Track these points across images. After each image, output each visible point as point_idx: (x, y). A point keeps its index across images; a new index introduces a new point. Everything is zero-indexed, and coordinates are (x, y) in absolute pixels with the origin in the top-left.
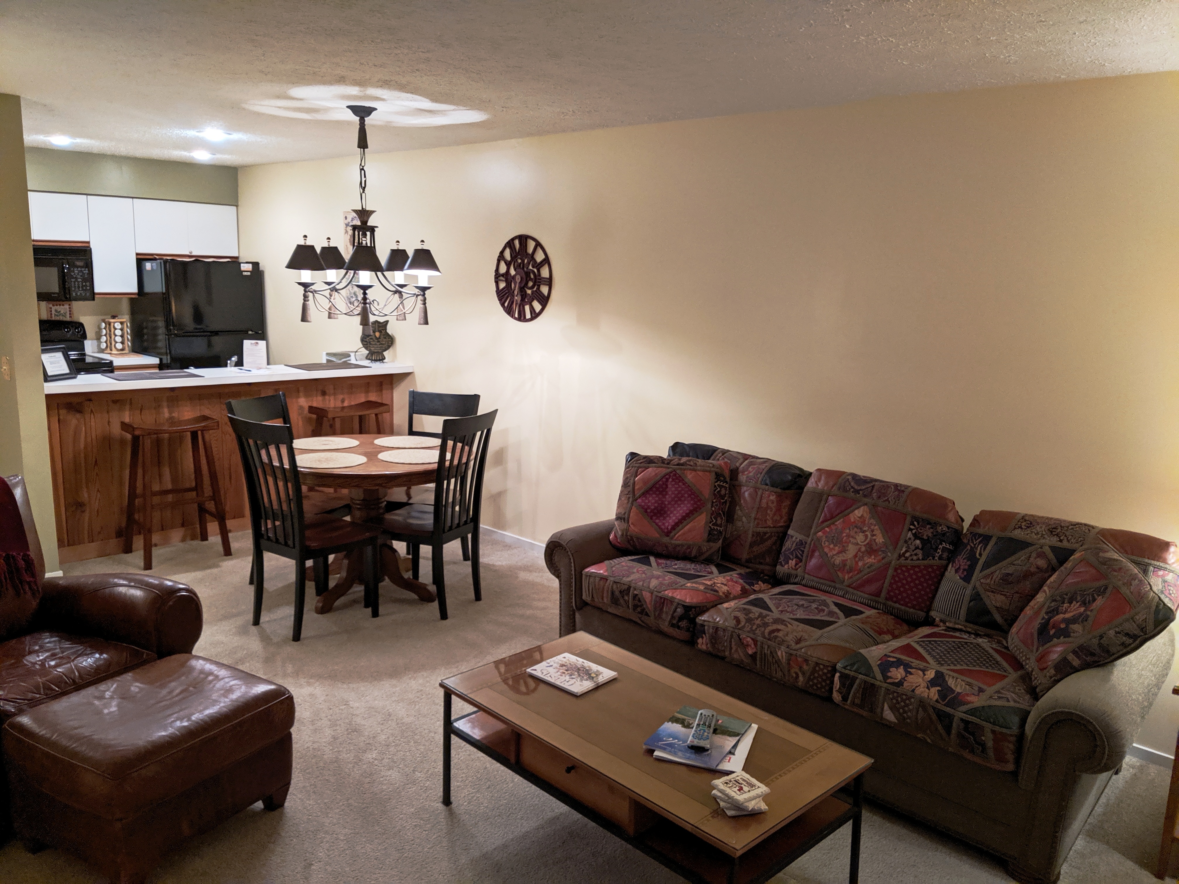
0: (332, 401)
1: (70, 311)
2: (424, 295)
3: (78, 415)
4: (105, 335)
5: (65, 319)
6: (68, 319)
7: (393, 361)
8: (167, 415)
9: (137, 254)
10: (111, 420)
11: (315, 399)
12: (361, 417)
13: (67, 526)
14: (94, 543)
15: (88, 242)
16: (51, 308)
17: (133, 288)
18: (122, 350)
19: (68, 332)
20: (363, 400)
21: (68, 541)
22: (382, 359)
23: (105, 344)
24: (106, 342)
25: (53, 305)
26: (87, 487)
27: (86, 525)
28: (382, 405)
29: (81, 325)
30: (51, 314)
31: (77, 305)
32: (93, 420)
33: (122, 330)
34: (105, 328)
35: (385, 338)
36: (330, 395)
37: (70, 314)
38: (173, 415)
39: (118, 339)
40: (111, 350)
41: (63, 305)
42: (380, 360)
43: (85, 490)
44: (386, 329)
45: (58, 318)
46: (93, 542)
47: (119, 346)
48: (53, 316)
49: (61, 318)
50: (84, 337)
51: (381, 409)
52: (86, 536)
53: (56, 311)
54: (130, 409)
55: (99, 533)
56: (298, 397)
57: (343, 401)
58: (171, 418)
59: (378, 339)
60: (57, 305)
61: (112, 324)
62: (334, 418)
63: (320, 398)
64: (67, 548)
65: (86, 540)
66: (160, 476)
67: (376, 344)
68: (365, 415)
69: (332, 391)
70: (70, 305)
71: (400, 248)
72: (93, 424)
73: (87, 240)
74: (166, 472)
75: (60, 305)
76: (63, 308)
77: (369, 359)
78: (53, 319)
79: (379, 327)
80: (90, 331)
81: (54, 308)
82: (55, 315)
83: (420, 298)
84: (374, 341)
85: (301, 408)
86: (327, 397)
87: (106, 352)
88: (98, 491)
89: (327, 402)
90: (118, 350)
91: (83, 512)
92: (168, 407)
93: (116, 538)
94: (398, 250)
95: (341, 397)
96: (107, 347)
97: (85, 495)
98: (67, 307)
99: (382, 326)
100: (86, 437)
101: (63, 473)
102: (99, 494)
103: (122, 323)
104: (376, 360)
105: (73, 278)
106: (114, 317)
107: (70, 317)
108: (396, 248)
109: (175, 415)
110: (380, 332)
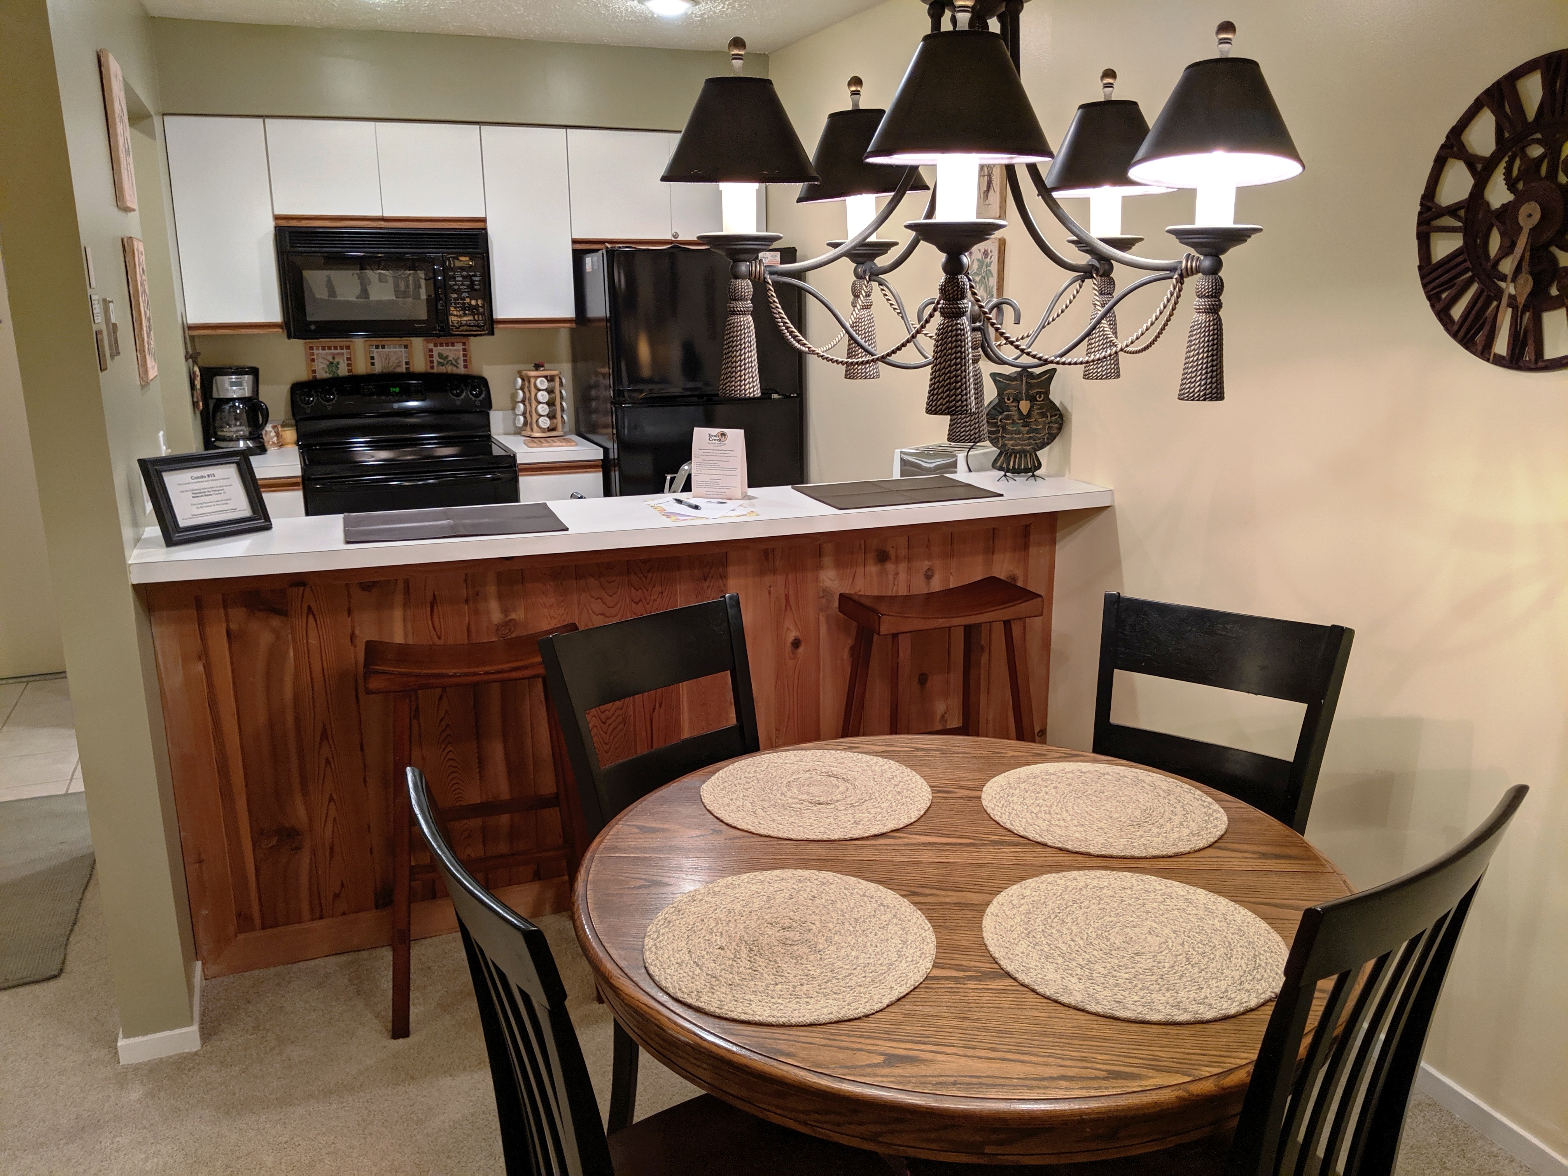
0: (902, 576)
1: (465, 355)
2: (1217, 267)
3: (276, 622)
4: (523, 401)
5: (456, 371)
6: (462, 370)
7: (1060, 474)
8: (496, 616)
9: (574, 242)
10: (357, 632)
11: (860, 570)
12: (969, 630)
13: (258, 884)
14: (322, 923)
15: (484, 220)
16: (431, 350)
17: (568, 311)
18: (551, 429)
19: (458, 395)
20: (977, 574)
21: (263, 918)
22: (1031, 469)
23: (522, 418)
24: (524, 414)
25: (436, 345)
26: (305, 792)
27: (304, 880)
28: (1028, 595)
29: (482, 383)
30: (432, 362)
31: (479, 345)
32: (312, 633)
33: (550, 391)
34: (522, 389)
35: (1043, 415)
36: (897, 561)
37: (465, 361)
38: (513, 616)
39: (543, 409)
40: (532, 430)
41: (453, 345)
42: (1026, 471)
43: (299, 800)
44: (1047, 393)
45: (443, 369)
46: (321, 918)
47: (545, 423)
48: (435, 364)
49: (450, 369)
50: (488, 404)
51: (1023, 607)
52: (305, 907)
53: (440, 356)
54: (406, 604)
55: (337, 896)
56: (819, 567)
57: (928, 577)
58: (508, 624)
59: (1025, 418)
60: (441, 345)
61: (532, 380)
62: (895, 636)
63: (873, 569)
64: (259, 933)
65: (306, 914)
66: (482, 763)
67: (1019, 432)
68: (979, 625)
69: (903, 552)
70: (464, 344)
71: (1114, 98)
72: (313, 641)
73: (481, 215)
74: (497, 751)
75: (447, 345)
76: (454, 351)
77: (1001, 469)
78: (435, 370)
79: (1030, 386)
80: (498, 394)
81: (437, 350)
82: (439, 363)
83: (1194, 283)
84: (1014, 423)
85: (826, 593)
86: (890, 566)
87: (524, 433)
88: (331, 799)
89: (891, 577)
90: (543, 430)
91: (298, 848)
92: (500, 596)
93: (377, 908)
94: (1108, 104)
95: (926, 564)
96: (525, 423)
97: (299, 813)
98: (459, 347)
99: (1039, 385)
100: (297, 676)
101: (243, 760)
102: (332, 804)
103: (551, 379)
104: (1017, 471)
105: (455, 291)
106: (537, 367)
107: (466, 367)
108: (1101, 98)
109: (518, 615)
110: (1032, 399)
